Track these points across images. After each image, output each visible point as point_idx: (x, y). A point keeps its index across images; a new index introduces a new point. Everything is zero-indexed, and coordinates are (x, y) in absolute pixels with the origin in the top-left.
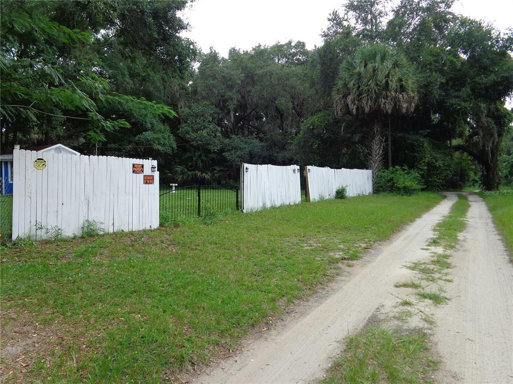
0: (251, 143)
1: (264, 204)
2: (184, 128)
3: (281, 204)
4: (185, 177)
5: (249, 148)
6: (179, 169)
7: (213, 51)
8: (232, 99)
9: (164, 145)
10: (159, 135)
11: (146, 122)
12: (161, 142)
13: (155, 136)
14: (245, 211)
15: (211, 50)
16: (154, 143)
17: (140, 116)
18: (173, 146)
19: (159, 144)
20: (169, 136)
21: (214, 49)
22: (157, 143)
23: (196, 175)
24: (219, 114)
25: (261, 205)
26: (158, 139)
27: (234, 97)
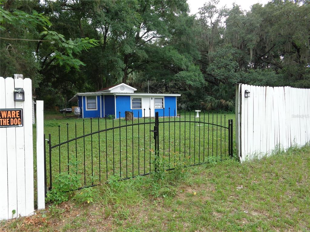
0: (268, 74)
1: (278, 146)
2: (211, 66)
3: (306, 144)
4: (213, 105)
5: (266, 79)
6: (209, 98)
7: (236, 6)
8: (252, 41)
9: (195, 81)
10: (191, 74)
11: (181, 64)
12: (192, 79)
13: (188, 74)
14: (242, 159)
15: (234, 5)
16: (187, 79)
17: (178, 60)
18: (202, 81)
19: (191, 80)
20: (199, 74)
21: (236, 4)
22: (189, 79)
23: (221, 103)
24: (240, 54)
25: (272, 147)
26: (190, 76)
27: (254, 38)
